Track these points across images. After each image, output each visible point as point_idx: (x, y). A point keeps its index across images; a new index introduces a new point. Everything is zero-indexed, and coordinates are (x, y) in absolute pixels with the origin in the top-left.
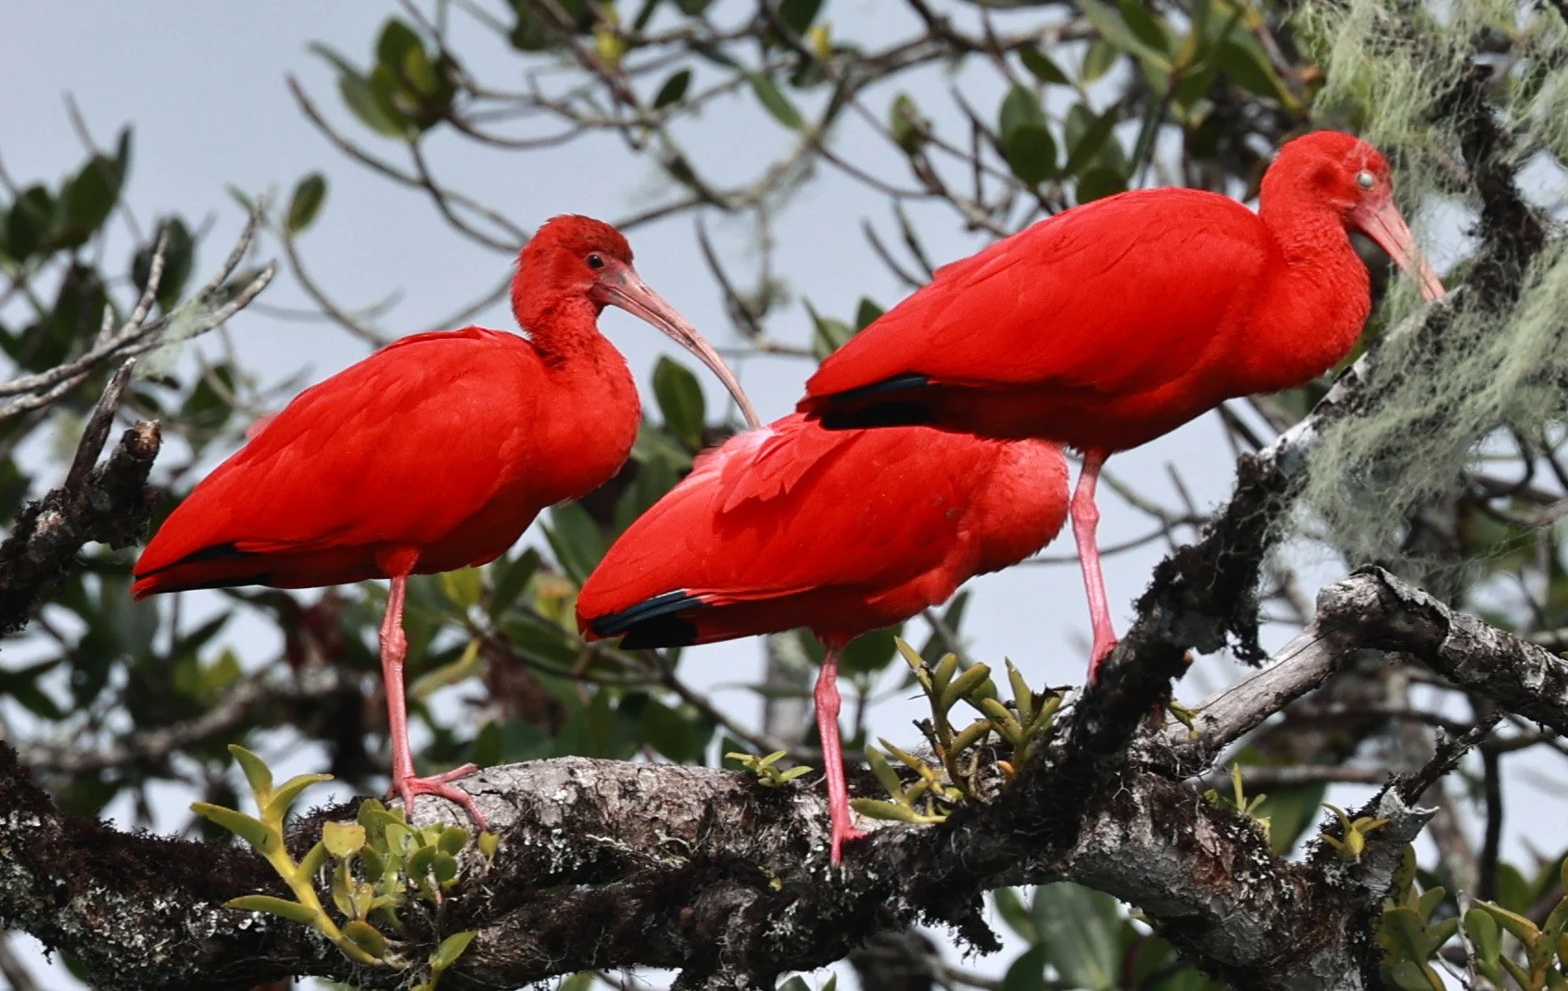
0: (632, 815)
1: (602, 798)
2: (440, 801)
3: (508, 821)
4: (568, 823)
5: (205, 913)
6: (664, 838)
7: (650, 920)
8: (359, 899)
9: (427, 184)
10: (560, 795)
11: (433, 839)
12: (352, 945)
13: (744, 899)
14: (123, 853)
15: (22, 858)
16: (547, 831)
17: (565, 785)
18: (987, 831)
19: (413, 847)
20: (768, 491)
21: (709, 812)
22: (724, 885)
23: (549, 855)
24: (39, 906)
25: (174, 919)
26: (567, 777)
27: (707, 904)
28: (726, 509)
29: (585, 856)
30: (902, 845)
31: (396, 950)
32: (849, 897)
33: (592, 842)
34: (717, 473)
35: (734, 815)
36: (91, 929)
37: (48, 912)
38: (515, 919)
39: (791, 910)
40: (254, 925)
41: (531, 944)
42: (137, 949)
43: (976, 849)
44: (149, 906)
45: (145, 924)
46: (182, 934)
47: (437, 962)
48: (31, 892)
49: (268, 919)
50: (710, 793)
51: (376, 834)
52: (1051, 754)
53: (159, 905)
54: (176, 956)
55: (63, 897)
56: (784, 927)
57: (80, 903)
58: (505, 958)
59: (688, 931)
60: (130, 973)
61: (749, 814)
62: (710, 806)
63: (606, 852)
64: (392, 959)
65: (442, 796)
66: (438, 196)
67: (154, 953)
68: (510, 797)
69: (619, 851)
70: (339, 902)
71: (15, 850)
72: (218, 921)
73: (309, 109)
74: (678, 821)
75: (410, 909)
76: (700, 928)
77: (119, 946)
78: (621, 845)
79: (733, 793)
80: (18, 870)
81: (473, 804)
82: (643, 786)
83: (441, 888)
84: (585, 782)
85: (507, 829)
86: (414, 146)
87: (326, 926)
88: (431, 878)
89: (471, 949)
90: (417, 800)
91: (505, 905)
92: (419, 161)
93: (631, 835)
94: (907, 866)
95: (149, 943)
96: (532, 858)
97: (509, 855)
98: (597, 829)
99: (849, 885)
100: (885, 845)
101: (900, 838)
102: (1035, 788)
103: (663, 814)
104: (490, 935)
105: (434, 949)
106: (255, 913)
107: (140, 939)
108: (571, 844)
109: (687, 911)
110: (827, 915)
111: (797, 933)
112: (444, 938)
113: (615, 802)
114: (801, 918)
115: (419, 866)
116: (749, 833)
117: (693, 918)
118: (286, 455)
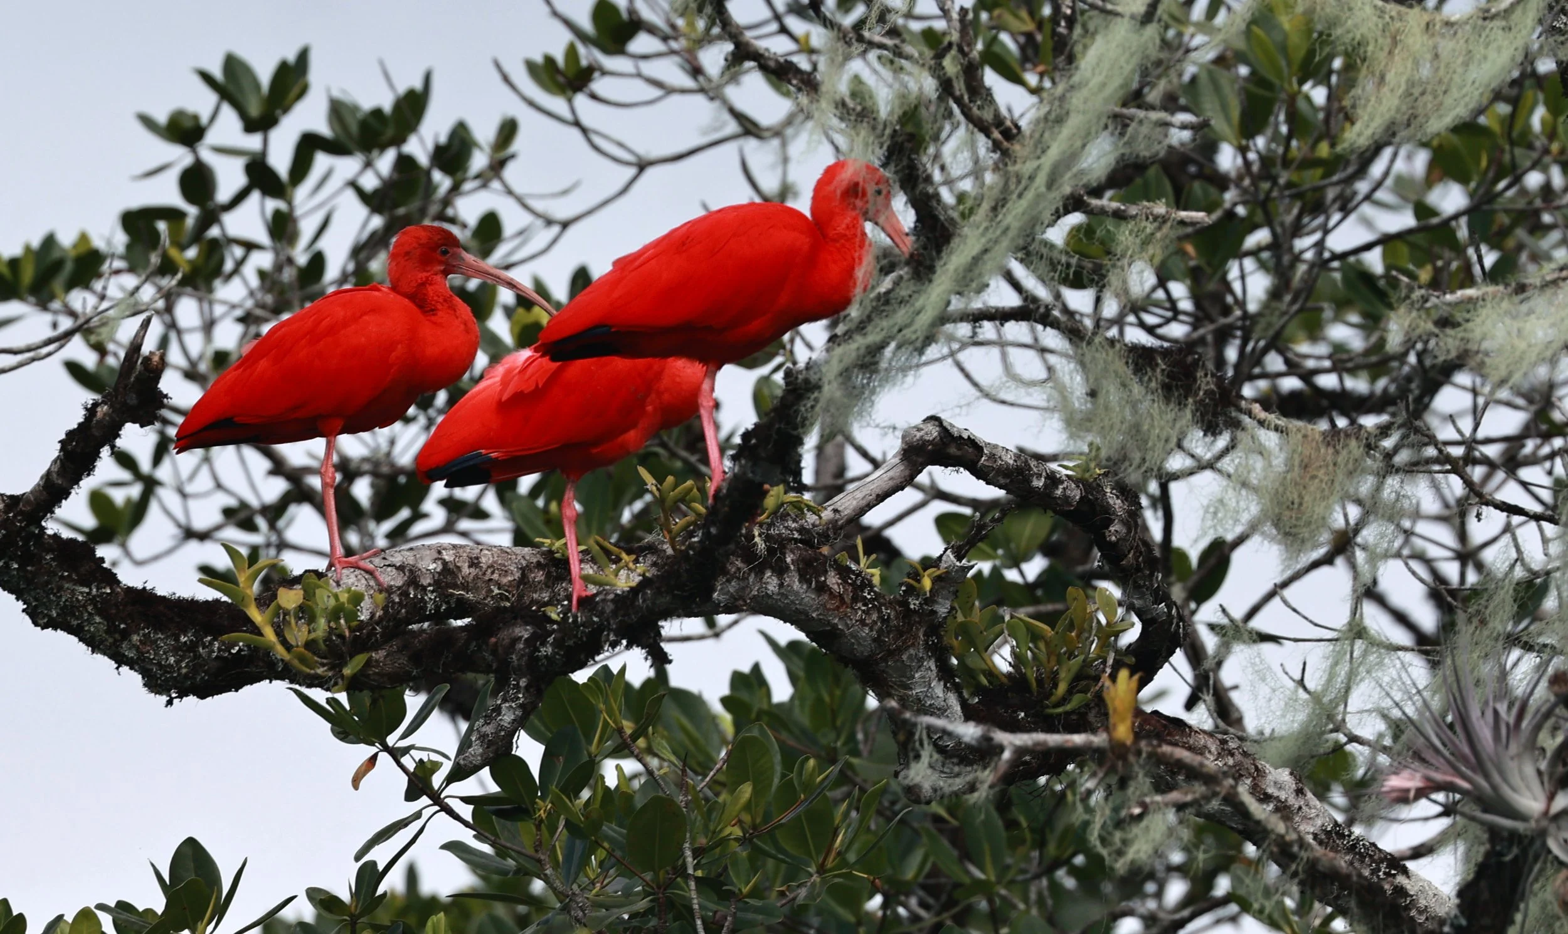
0: (476, 577)
1: (459, 568)
2: (358, 572)
3: (399, 582)
4: (437, 584)
5: (211, 643)
6: (496, 591)
7: (473, 646)
8: (299, 634)
9: (577, 124)
10: (432, 567)
11: (344, 598)
12: (296, 663)
13: (524, 632)
14: (161, 608)
15: (100, 612)
16: (424, 588)
17: (435, 560)
18: (658, 592)
19: (332, 602)
20: (529, 388)
21: (524, 575)
22: (514, 625)
23: (426, 603)
24: (111, 640)
25: (192, 647)
26: (436, 555)
27: (505, 635)
28: (504, 398)
29: (448, 603)
30: (612, 600)
31: (323, 665)
32: (583, 632)
33: (452, 595)
34: (498, 379)
35: (539, 576)
36: (143, 654)
37: (116, 644)
38: (395, 644)
39: (551, 639)
40: (240, 650)
41: (403, 660)
42: (170, 666)
43: (653, 603)
44: (177, 639)
45: (177, 649)
46: (198, 656)
47: (347, 671)
48: (107, 632)
49: (249, 646)
50: (524, 563)
51: (309, 595)
52: (691, 546)
53: (183, 639)
54: (194, 669)
55: (125, 635)
56: (547, 650)
57: (135, 638)
58: (388, 669)
59: (494, 652)
60: (167, 680)
61: (548, 575)
62: (524, 571)
63: (461, 600)
64: (320, 671)
65: (359, 568)
66: (585, 131)
67: (180, 668)
68: (401, 568)
69: (468, 599)
70: (289, 637)
71: (95, 607)
72: (219, 649)
73: (506, 79)
74: (505, 580)
75: (330, 640)
76: (500, 650)
77: (159, 664)
78: (470, 596)
79: (539, 563)
80: (98, 619)
81: (377, 574)
82: (483, 560)
83: (349, 628)
84: (447, 558)
85: (399, 588)
86: (570, 101)
87: (280, 651)
88: (342, 621)
89: (369, 663)
90: (345, 571)
91: (388, 637)
92: (573, 111)
93: (475, 589)
94: (615, 613)
95: (178, 662)
96: (415, 604)
97: (400, 603)
98: (455, 586)
99: (583, 624)
100: (604, 600)
101: (611, 596)
102: (685, 566)
103: (495, 576)
104: (379, 655)
105: (345, 664)
106: (239, 643)
107: (172, 660)
108: (439, 596)
109: (493, 640)
110: (571, 643)
111: (554, 653)
112: (352, 657)
113: (466, 570)
114: (557, 644)
115: (335, 614)
116: (548, 586)
117: (496, 643)
118: (263, 364)
